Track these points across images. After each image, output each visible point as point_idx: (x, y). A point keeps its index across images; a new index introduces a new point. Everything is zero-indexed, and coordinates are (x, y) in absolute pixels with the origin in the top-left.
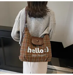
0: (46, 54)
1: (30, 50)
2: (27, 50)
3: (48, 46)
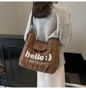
0: (47, 63)
1: (28, 55)
2: (25, 54)
3: (52, 53)
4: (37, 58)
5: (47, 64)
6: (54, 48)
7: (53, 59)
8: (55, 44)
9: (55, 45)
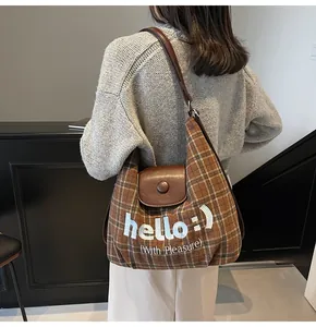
0: (204, 239)
2: (123, 226)
3: (208, 199)
4: (163, 233)
5: (206, 244)
6: (206, 177)
7: (219, 218)
8: (200, 163)
9: (202, 167)
